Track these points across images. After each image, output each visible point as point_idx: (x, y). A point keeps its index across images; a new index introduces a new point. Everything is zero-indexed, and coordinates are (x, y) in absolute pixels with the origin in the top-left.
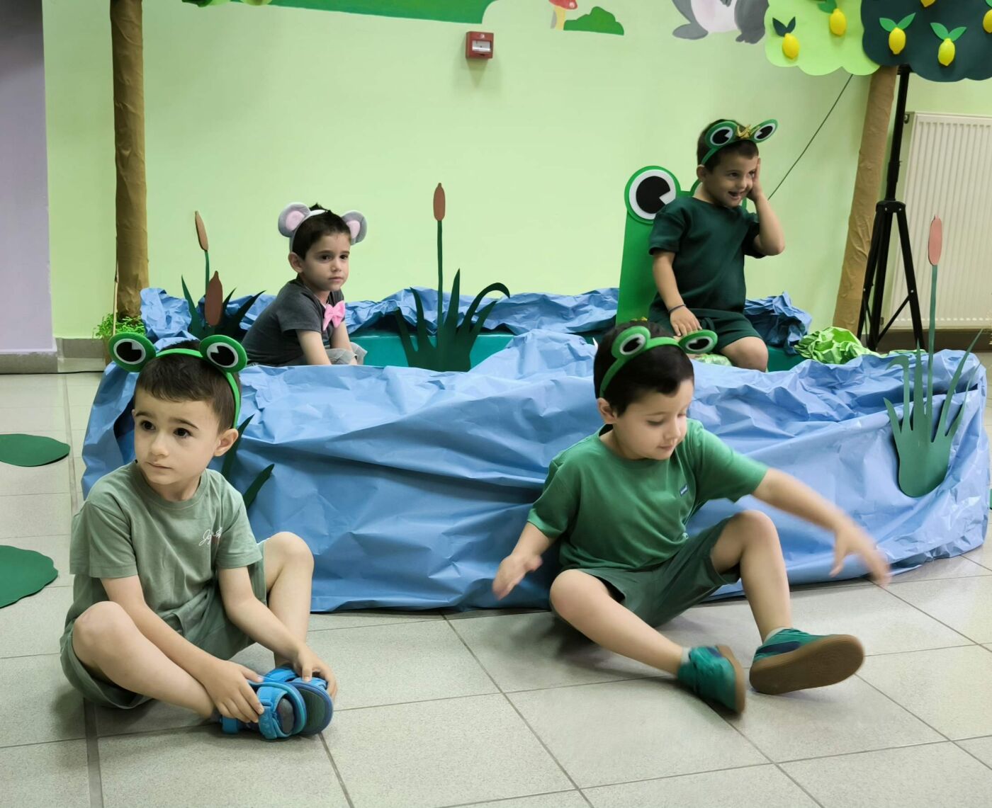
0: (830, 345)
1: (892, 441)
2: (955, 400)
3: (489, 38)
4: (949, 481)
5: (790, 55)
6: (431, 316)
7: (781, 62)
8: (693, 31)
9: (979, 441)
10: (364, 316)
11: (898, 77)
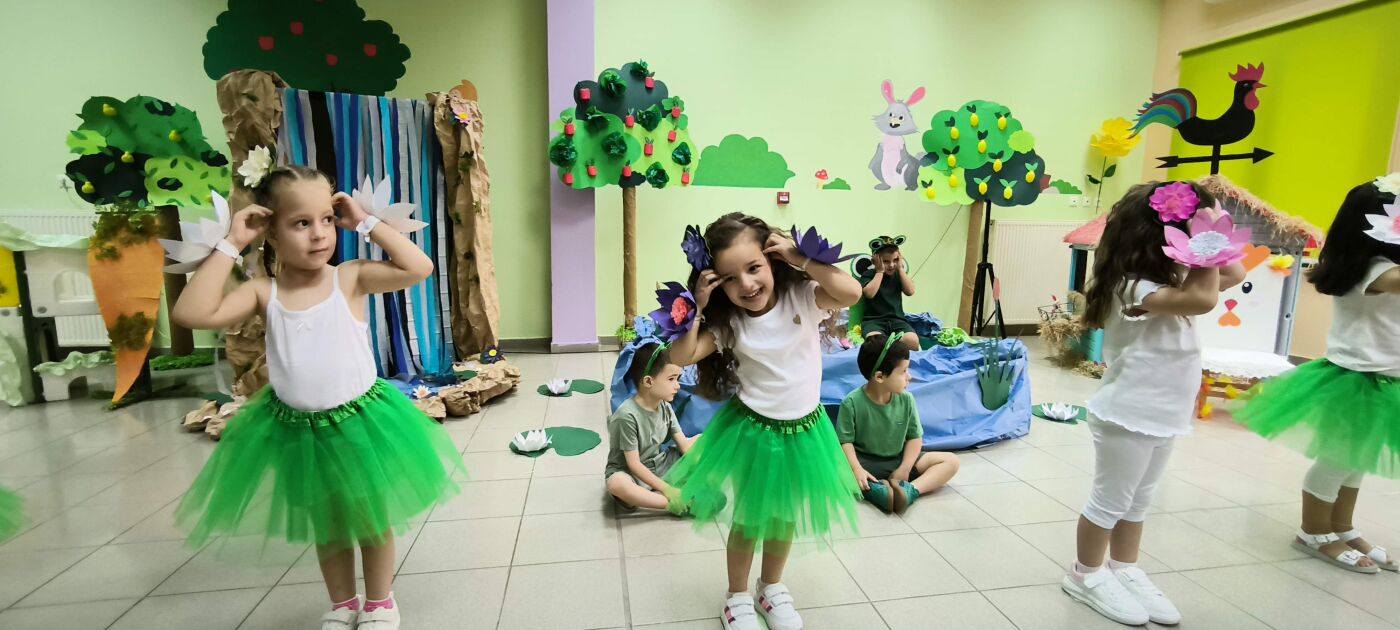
0: (952, 336)
1: (979, 383)
2: (1011, 363)
3: (788, 194)
4: (1009, 402)
5: (930, 197)
7: (928, 200)
8: (884, 187)
9: (1024, 383)
11: (985, 204)
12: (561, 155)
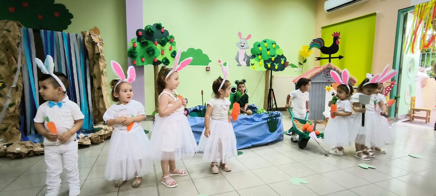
0: (261, 111)
1: (268, 124)
3: (209, 68)
4: (277, 130)
6: (202, 109)
7: (253, 69)
8: (240, 65)
9: (281, 124)
10: (192, 110)
12: (132, 54)
